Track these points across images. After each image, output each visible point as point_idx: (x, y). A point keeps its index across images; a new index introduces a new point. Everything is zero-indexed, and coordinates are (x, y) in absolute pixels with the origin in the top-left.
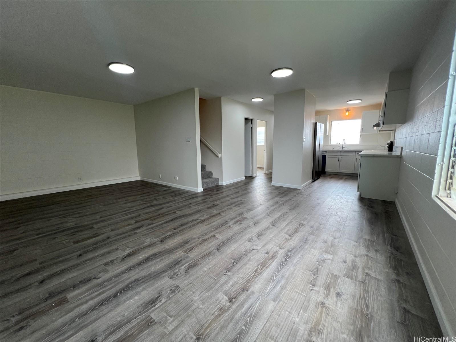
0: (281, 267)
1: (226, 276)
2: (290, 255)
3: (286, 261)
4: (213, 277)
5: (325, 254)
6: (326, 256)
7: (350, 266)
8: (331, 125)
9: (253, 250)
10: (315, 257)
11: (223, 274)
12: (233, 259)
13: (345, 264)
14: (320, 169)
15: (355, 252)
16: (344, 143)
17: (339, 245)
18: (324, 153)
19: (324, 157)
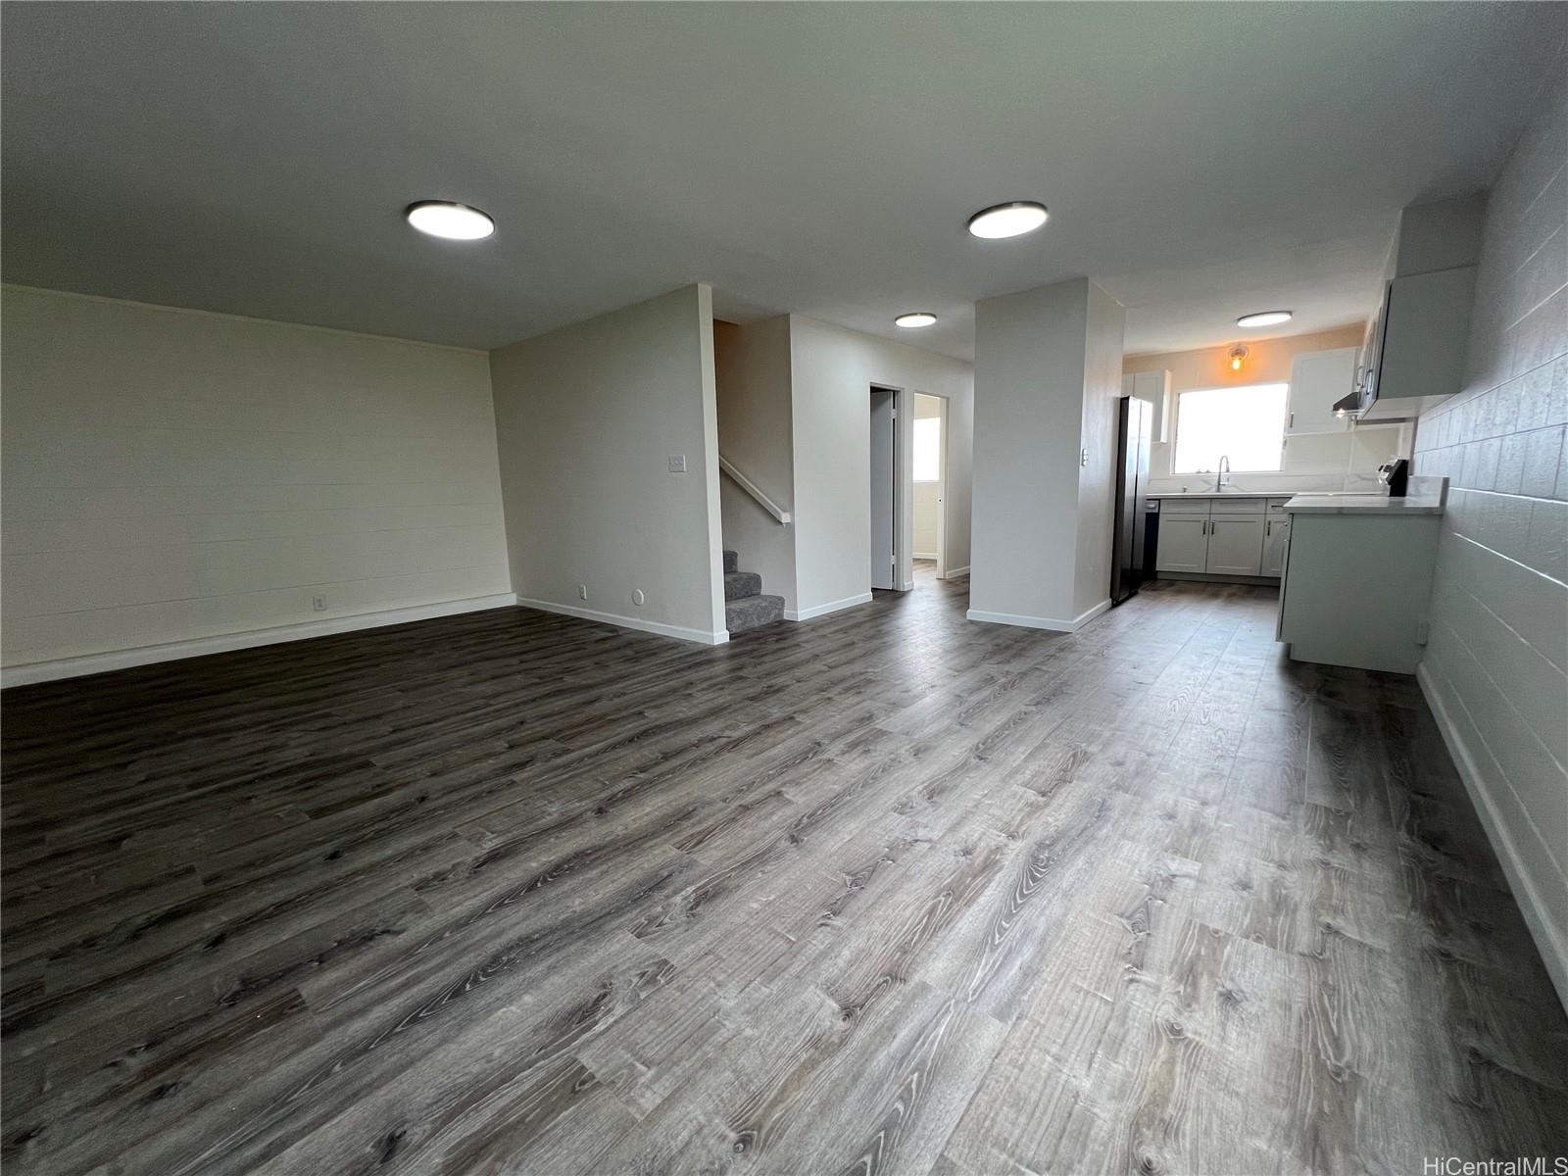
0: (1019, 901)
1: (829, 929)
2: (1048, 859)
3: (1035, 879)
4: (784, 932)
5: (1173, 859)
6: (1175, 865)
7: (1265, 899)
8: (1176, 406)
9: (917, 841)
10: (1138, 866)
11: (819, 923)
12: (848, 874)
13: (1245, 894)
14: (1139, 563)
15: (1282, 852)
16: (1224, 469)
17: (1220, 827)
18: (1152, 506)
19: (1152, 520)
